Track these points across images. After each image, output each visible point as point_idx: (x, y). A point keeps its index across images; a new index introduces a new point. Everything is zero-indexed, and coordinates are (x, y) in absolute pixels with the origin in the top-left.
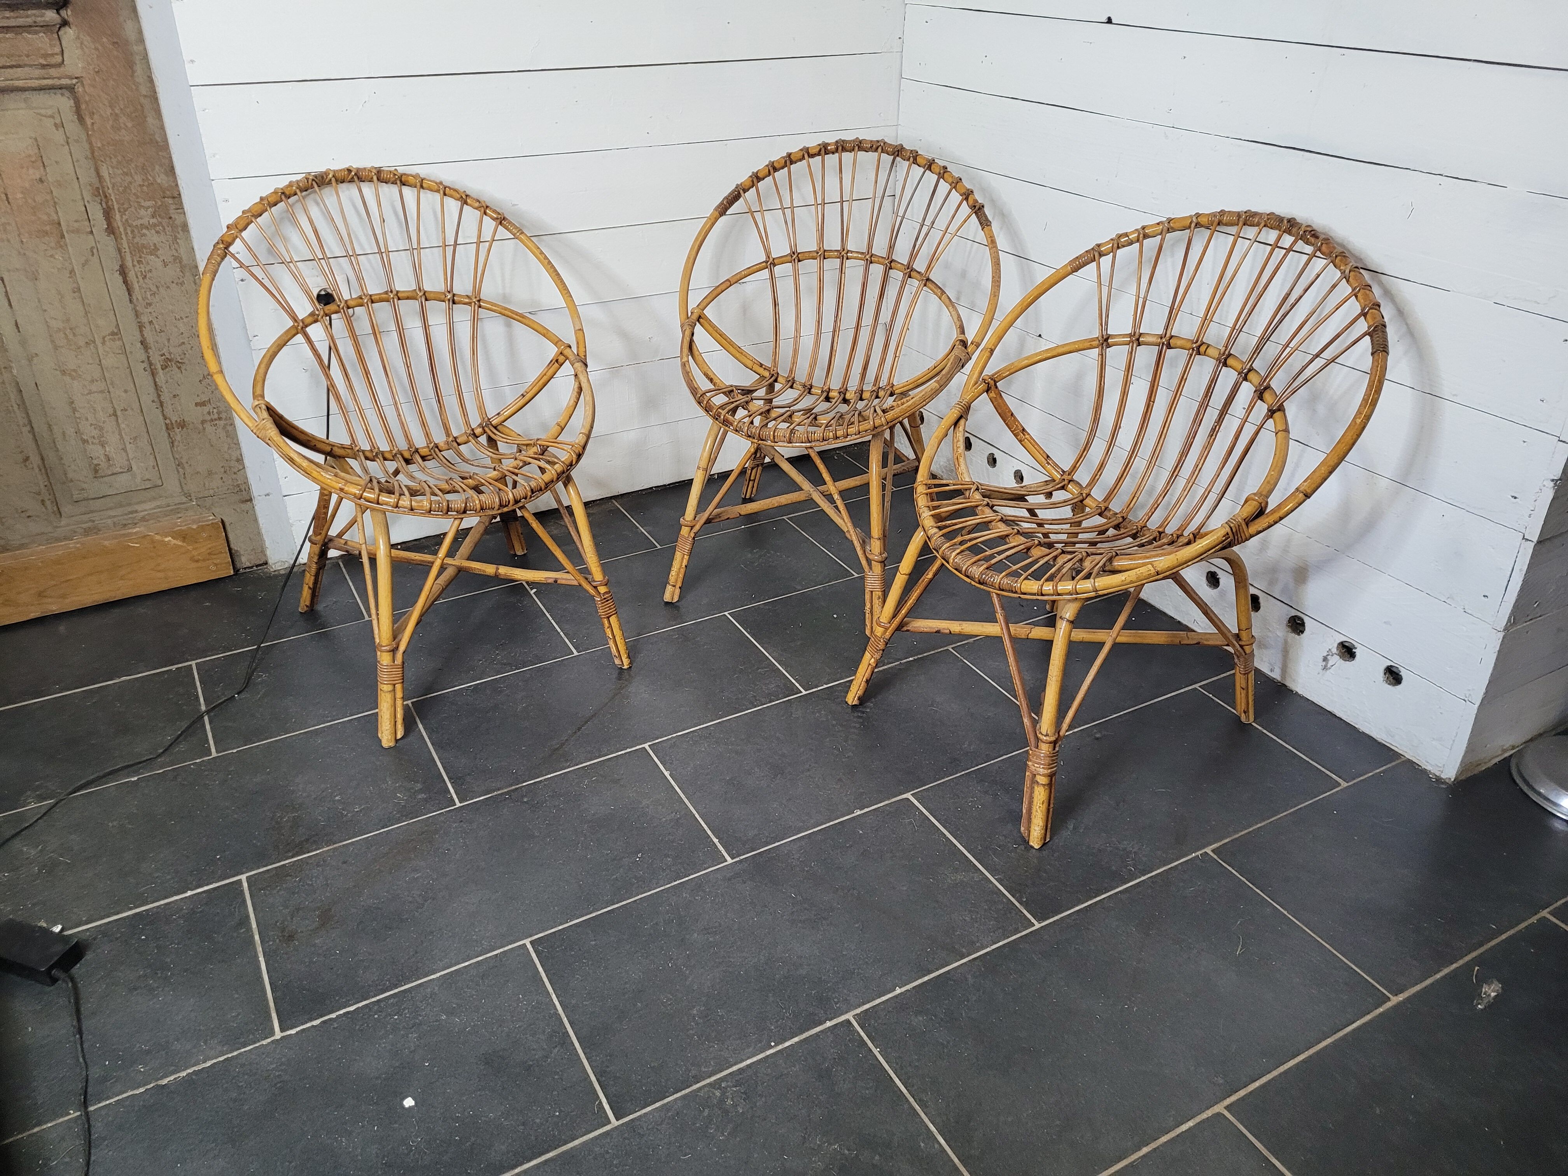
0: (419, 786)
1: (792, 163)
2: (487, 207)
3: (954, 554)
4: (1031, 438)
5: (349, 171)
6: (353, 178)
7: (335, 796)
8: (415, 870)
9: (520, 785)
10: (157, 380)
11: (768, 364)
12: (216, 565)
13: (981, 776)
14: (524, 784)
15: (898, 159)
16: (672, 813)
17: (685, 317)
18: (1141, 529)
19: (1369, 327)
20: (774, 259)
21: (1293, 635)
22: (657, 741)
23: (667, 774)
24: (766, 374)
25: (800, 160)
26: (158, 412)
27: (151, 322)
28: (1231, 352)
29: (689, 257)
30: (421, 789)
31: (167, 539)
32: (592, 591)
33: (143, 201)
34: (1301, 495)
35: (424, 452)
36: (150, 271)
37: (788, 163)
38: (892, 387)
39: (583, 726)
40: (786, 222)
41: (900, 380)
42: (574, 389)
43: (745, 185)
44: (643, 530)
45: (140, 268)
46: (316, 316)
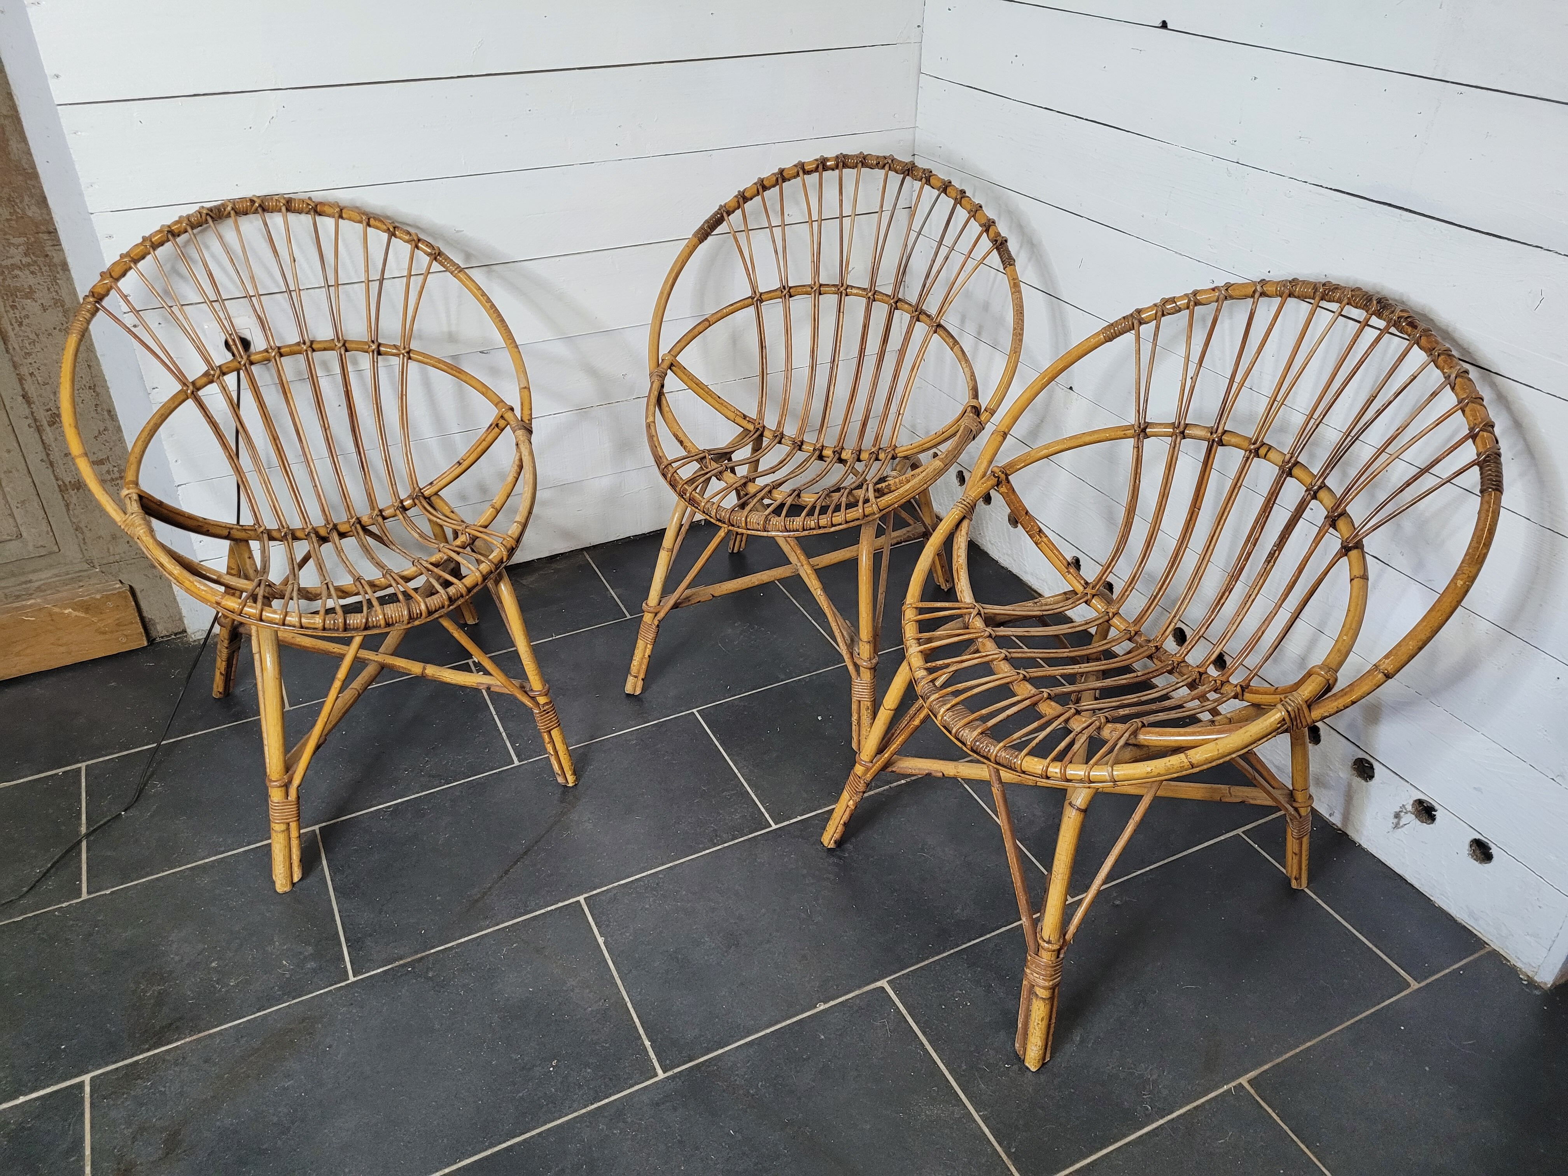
0: (310, 950)
1: (784, 180)
2: (419, 240)
3: (942, 710)
4: (1049, 540)
5: (252, 201)
6: (257, 209)
7: (211, 962)
8: (288, 1076)
9: (427, 953)
10: (44, 438)
11: (753, 414)
12: (126, 636)
13: (972, 957)
14: (432, 951)
15: (908, 178)
16: (600, 999)
17: (655, 364)
18: (1178, 664)
19: (1479, 455)
20: (761, 294)
21: (1359, 779)
22: (595, 892)
23: (601, 940)
24: (751, 427)
25: (795, 177)
26: (50, 471)
27: (31, 374)
28: (1298, 460)
29: (662, 293)
30: (311, 954)
31: (66, 611)
32: (529, 704)
33: (11, 237)
34: (1381, 676)
35: (343, 528)
36: (27, 317)
37: (780, 180)
38: (894, 450)
39: (511, 867)
40: (776, 252)
41: (905, 443)
42: (514, 461)
43: (730, 207)
44: (613, 594)
45: (14, 314)
46: (211, 377)
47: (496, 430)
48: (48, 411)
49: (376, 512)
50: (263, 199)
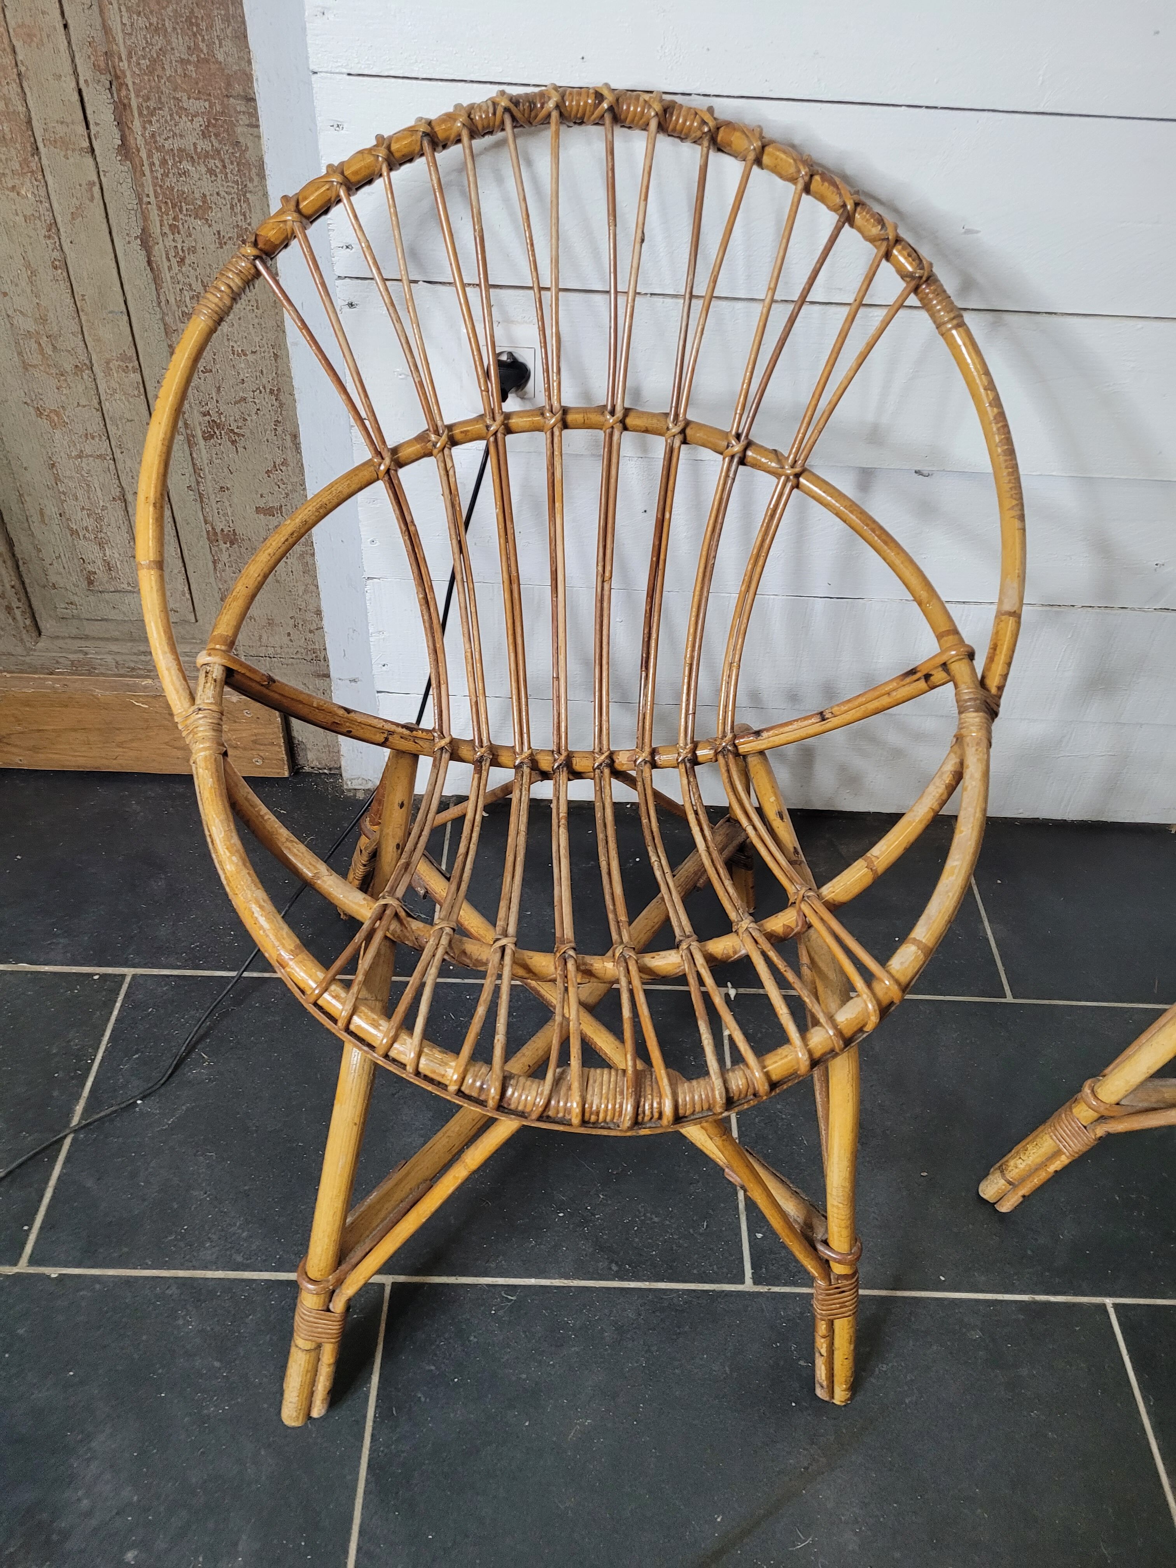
2: (898, 240)
12: (263, 758)
33: (186, 97)
45: (174, 240)
46: (430, 445)
47: (922, 684)
48: (205, 415)
49: (645, 755)
50: (620, 96)
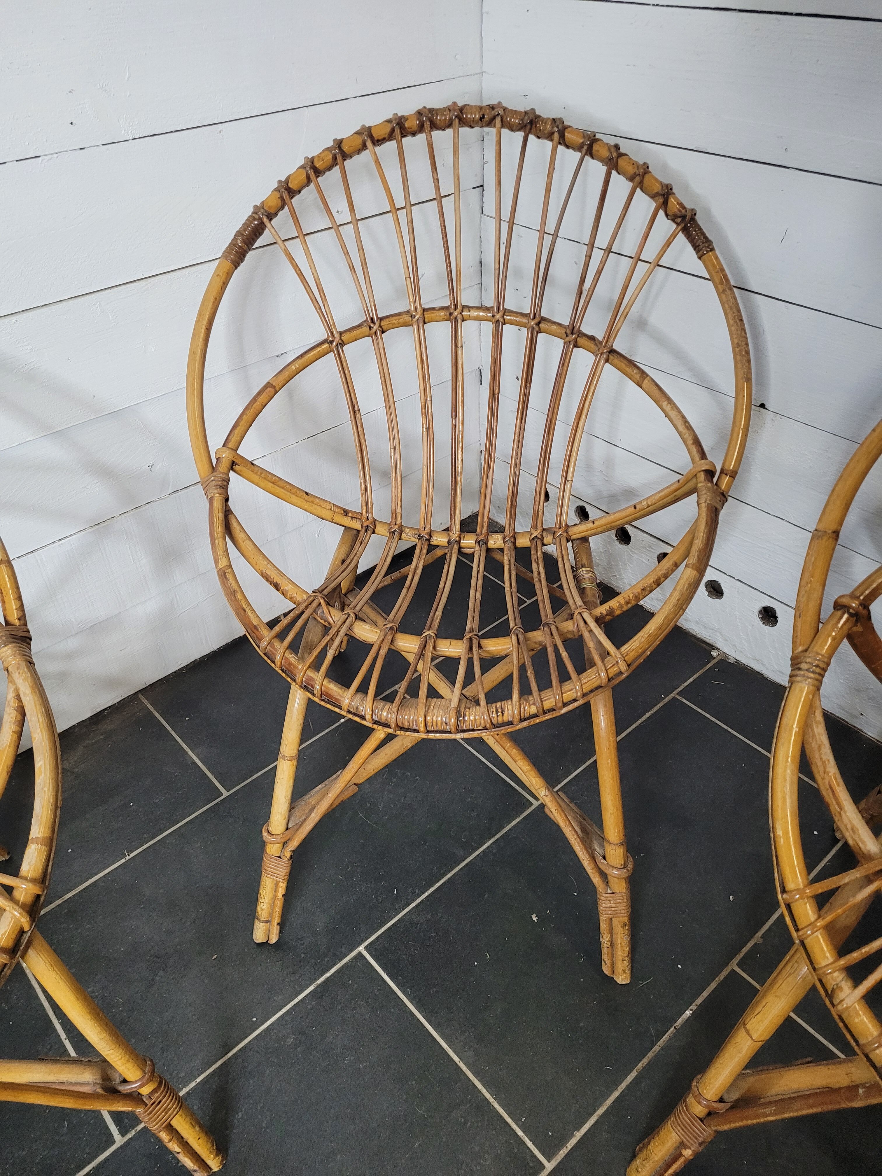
1: (345, 156)
11: (357, 507)
15: (532, 138)
17: (206, 467)
20: (341, 334)
24: (357, 525)
25: (359, 152)
29: (192, 353)
37: (339, 158)
38: (566, 531)
40: (352, 269)
43: (270, 207)
44: (194, 757)
